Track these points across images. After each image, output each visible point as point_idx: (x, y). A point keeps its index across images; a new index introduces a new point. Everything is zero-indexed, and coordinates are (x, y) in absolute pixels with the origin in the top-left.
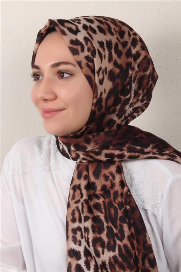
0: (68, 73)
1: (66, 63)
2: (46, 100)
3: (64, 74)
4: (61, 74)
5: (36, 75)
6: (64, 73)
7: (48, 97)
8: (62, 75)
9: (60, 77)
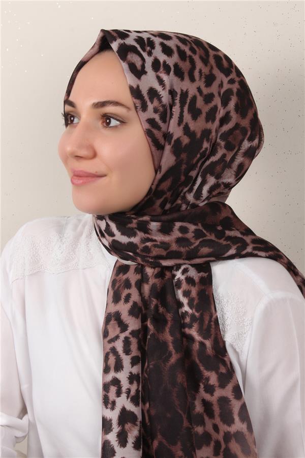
0: (118, 118)
1: (116, 103)
2: (78, 157)
3: (112, 119)
4: (106, 119)
5: (69, 116)
6: (111, 117)
7: (83, 153)
8: (108, 121)
9: (105, 124)
